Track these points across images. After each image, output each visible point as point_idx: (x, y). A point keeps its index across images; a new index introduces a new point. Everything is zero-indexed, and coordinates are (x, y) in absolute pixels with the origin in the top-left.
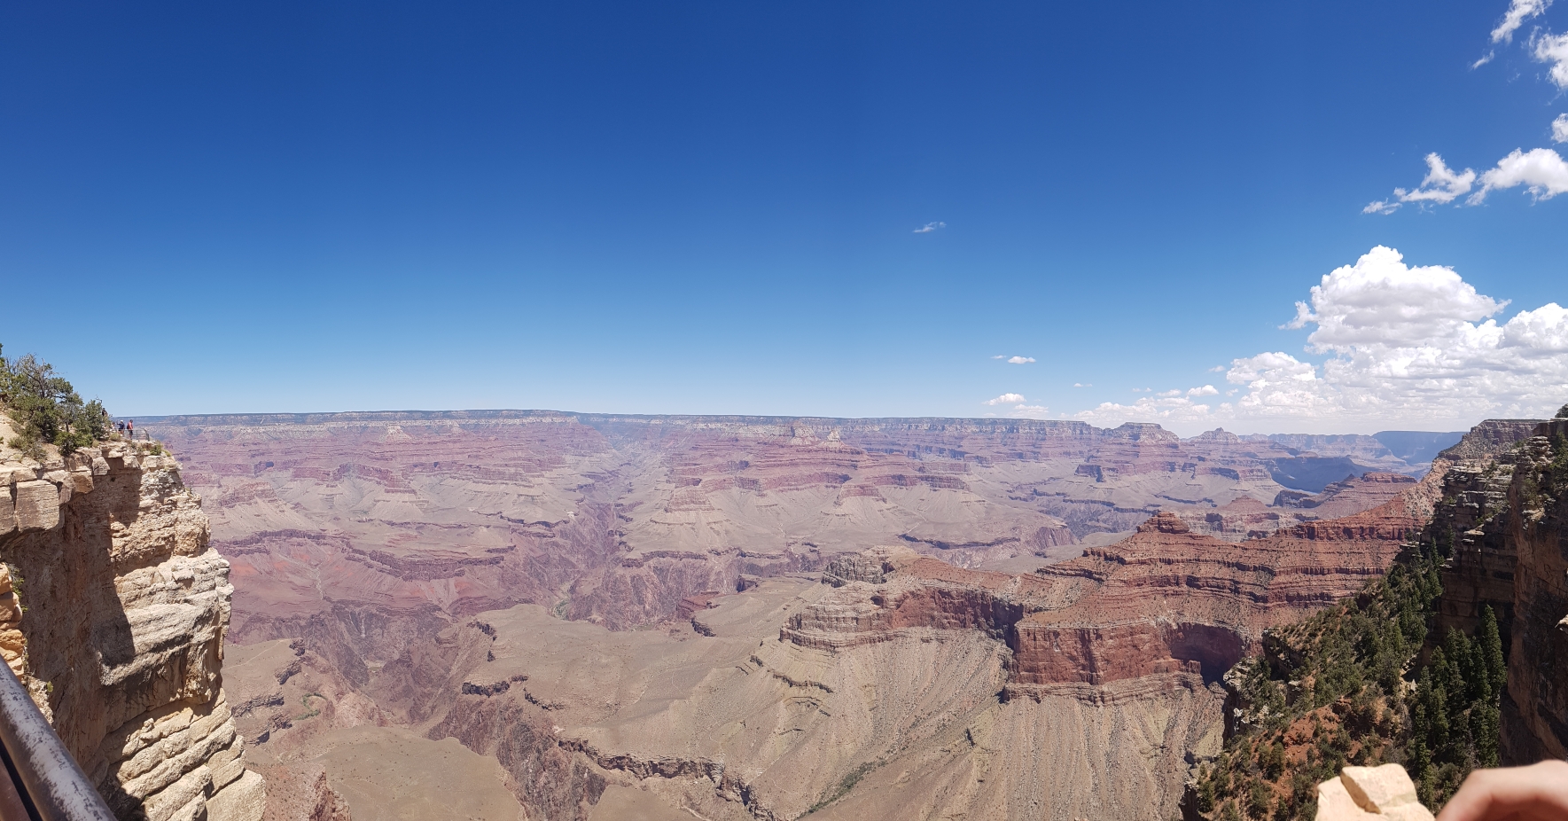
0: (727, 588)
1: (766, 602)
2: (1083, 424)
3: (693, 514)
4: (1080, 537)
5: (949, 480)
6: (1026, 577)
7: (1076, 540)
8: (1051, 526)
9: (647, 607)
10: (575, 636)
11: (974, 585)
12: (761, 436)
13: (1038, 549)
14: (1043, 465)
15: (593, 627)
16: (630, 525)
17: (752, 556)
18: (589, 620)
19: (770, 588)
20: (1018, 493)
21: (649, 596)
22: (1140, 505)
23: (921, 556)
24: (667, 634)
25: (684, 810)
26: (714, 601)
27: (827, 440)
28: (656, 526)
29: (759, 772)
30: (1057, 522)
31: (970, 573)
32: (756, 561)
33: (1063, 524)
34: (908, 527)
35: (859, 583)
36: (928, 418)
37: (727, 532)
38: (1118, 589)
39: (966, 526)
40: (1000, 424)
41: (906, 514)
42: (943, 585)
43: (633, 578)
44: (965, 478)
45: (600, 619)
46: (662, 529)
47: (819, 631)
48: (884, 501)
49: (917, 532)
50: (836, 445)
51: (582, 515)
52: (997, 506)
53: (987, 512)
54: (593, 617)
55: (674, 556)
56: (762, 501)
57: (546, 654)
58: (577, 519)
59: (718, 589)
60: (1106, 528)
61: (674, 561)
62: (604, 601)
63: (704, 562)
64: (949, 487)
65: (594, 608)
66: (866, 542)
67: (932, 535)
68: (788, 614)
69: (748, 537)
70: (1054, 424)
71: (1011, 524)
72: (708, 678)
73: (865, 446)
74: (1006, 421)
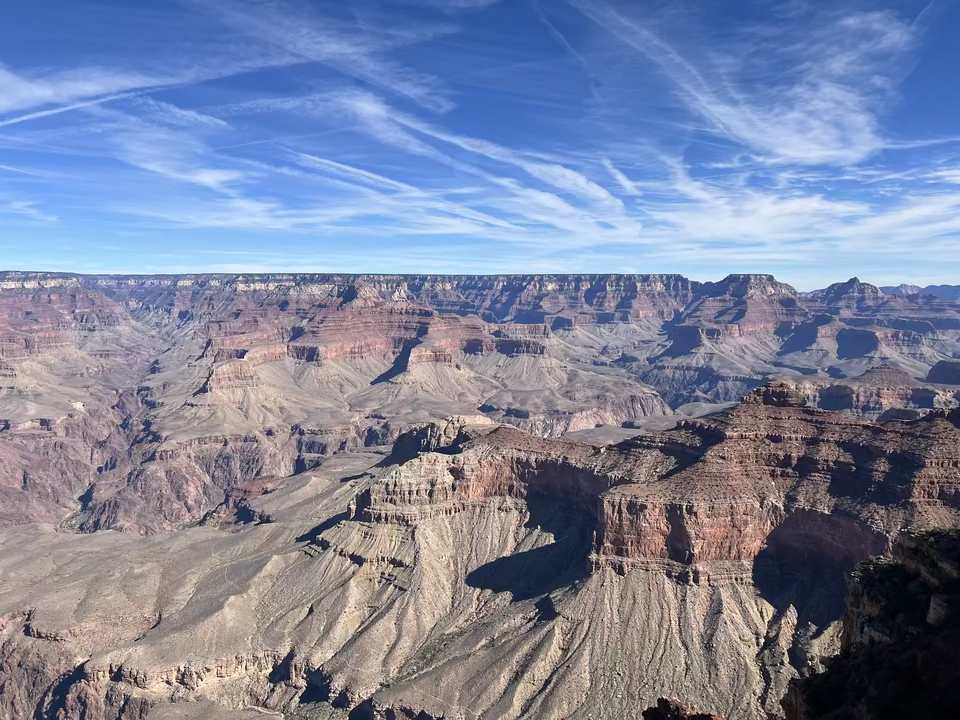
0: (285, 469)
1: (331, 480)
2: (678, 278)
3: (239, 393)
4: (674, 406)
5: (527, 344)
6: (610, 448)
7: (668, 410)
8: (641, 395)
9: (190, 502)
10: (95, 549)
11: (555, 454)
12: (317, 297)
13: (625, 419)
14: (633, 326)
15: (120, 536)
16: (161, 412)
17: (313, 433)
18: (115, 529)
19: (335, 466)
20: (604, 359)
21: (192, 489)
22: (746, 371)
23: (498, 425)
24: (217, 529)
25: (248, 709)
26: (270, 486)
27: (392, 300)
28: (193, 410)
29: (330, 655)
30: (648, 390)
31: (549, 442)
32: (319, 439)
33: (655, 392)
34: (485, 395)
35: (433, 455)
36: (504, 276)
37: (282, 409)
38: (716, 466)
39: (547, 393)
40: (586, 280)
41: (482, 381)
42: (523, 456)
43: (167, 472)
44: (546, 342)
45: (127, 525)
46: (203, 413)
47: (390, 506)
48: (457, 367)
49: (495, 400)
50: (403, 305)
51: (94, 404)
52: (581, 372)
53: (570, 380)
54: (118, 525)
55: (216, 440)
56: (321, 371)
57: (56, 579)
58: (89, 411)
59: (274, 472)
60: (704, 398)
61: (219, 446)
62: (132, 504)
63: (256, 445)
64: (528, 352)
65: (121, 514)
66: (440, 412)
67: (510, 404)
68: (357, 490)
69: (307, 412)
70: (645, 279)
71: (596, 392)
72: (269, 567)
73: (435, 307)
74: (592, 277)
